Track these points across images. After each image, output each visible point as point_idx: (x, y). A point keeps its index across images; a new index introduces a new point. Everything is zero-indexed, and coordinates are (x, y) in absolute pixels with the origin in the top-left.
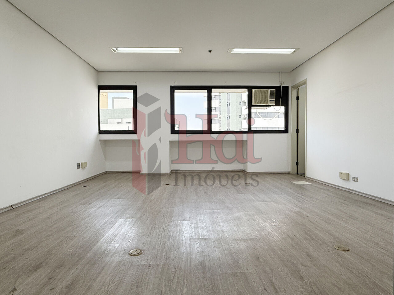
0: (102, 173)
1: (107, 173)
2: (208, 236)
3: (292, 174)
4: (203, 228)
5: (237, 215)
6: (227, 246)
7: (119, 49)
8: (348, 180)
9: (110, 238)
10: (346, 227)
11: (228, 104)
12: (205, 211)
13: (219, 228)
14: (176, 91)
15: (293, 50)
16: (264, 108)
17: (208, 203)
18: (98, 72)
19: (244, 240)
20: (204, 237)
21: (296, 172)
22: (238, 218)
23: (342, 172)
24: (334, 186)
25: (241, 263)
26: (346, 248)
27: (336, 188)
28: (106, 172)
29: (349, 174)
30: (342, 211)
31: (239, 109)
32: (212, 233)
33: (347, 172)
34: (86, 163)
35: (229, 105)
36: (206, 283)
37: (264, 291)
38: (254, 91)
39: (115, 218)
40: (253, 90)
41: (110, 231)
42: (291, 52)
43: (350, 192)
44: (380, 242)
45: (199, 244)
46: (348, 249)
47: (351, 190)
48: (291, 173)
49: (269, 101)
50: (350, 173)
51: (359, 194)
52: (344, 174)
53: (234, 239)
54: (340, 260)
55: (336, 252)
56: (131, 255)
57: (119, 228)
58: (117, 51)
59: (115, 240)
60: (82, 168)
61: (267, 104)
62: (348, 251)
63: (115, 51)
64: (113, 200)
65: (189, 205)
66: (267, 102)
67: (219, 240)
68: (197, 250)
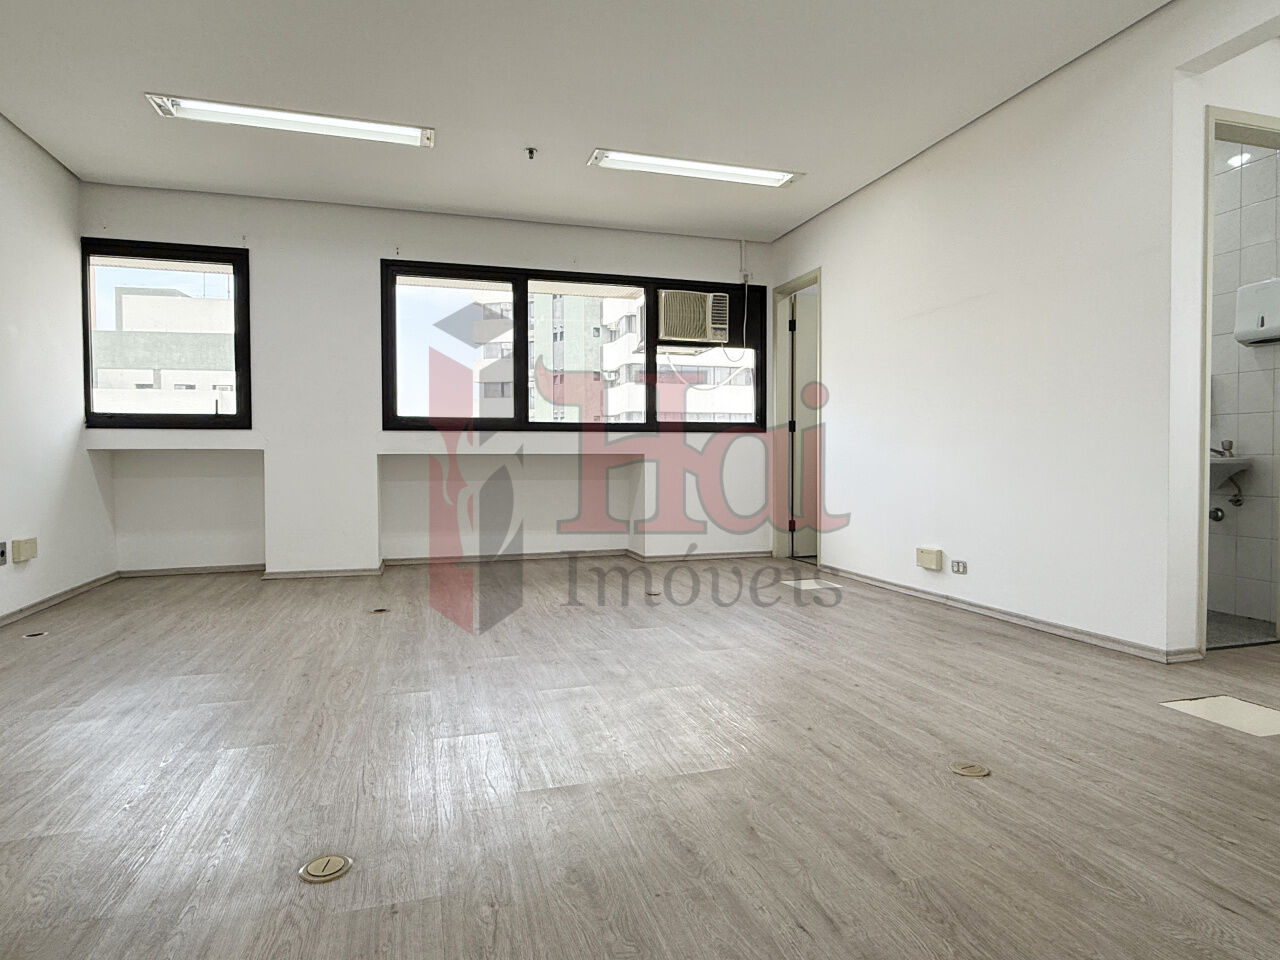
0: (99, 580)
1: (120, 577)
2: (574, 778)
3: (779, 559)
4: (549, 752)
5: (650, 697)
6: (646, 806)
7: (184, 103)
8: (940, 569)
9: (203, 827)
10: (965, 706)
11: (555, 334)
12: (539, 693)
13: (605, 746)
14: (400, 279)
15: (788, 177)
16: (693, 352)
17: (543, 668)
18: (80, 184)
19: (692, 777)
20: (564, 784)
21: (788, 553)
22: (656, 708)
23: (924, 546)
24: (902, 591)
25: (705, 853)
26: (982, 770)
27: (910, 597)
28: (119, 572)
29: (941, 552)
30: (942, 662)
31: (591, 350)
32: (585, 766)
33: (936, 547)
34: (33, 542)
35: (559, 338)
36: (610, 937)
37: (798, 930)
38: (663, 295)
39: (205, 749)
40: (663, 293)
41: (197, 799)
42: (781, 183)
43: (946, 604)
44: (1056, 741)
45: (550, 809)
46: (986, 772)
47: (947, 598)
48: (774, 554)
49: (709, 332)
50: (944, 551)
51: (971, 609)
52: (929, 552)
53: (661, 777)
54: (973, 803)
55: (959, 784)
56: (309, 880)
57: (231, 784)
58: (173, 110)
59: (229, 832)
60: (14, 562)
61: (705, 340)
62: (988, 775)
63: (167, 112)
64: (176, 680)
65: (480, 678)
66: (704, 333)
67: (612, 786)
68: (550, 831)
